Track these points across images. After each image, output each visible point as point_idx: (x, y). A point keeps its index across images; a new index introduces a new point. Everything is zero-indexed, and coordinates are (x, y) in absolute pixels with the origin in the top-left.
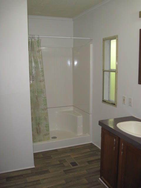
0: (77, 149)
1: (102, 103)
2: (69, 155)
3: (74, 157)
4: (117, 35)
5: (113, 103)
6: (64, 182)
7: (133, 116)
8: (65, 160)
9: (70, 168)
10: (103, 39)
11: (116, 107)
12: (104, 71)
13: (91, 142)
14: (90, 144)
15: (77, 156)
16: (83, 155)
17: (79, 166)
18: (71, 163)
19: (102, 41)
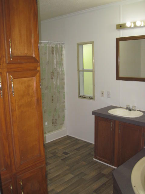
0: (59, 141)
1: (79, 98)
2: (56, 147)
3: (62, 148)
4: (93, 42)
5: (91, 97)
6: (68, 167)
7: (112, 105)
8: (55, 152)
9: (65, 157)
10: (77, 43)
11: (94, 100)
12: (79, 71)
13: (67, 135)
14: (66, 136)
15: (63, 147)
16: (67, 146)
17: (70, 154)
18: (63, 153)
19: (76, 45)
